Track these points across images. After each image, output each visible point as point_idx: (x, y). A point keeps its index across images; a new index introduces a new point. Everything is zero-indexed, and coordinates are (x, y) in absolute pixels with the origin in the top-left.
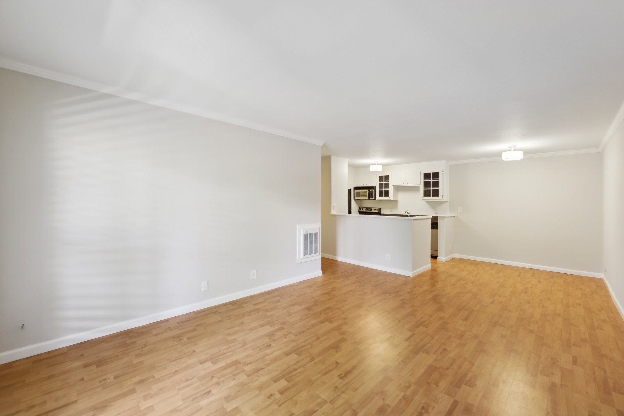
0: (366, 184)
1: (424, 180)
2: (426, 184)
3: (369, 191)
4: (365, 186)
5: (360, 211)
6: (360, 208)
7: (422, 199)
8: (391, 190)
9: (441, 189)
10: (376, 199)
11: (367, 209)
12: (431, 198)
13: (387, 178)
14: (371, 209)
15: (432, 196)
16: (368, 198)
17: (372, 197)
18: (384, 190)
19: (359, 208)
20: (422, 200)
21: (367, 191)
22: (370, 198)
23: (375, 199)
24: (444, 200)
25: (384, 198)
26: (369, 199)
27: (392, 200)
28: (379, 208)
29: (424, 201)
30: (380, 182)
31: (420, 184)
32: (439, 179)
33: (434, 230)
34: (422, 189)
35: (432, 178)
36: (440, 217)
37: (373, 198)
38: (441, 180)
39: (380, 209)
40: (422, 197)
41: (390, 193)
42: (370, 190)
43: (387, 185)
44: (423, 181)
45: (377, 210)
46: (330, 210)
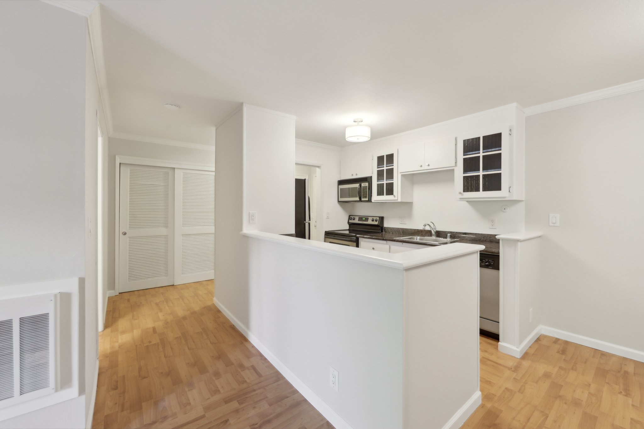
0: (356, 174)
1: (464, 155)
2: (470, 165)
3: (360, 185)
4: (355, 177)
5: (351, 221)
6: (350, 218)
7: (461, 196)
8: (397, 181)
9: (505, 171)
10: (373, 201)
11: (360, 219)
12: (482, 194)
13: (390, 158)
14: (367, 219)
15: (483, 191)
16: (358, 199)
17: (366, 197)
18: (385, 182)
19: (350, 216)
20: (461, 199)
21: (357, 185)
22: (363, 199)
23: (370, 200)
24: (514, 198)
25: (385, 198)
26: (360, 200)
27: (399, 200)
28: (379, 217)
29: (465, 203)
30: (378, 168)
31: (456, 165)
32: (501, 150)
33: (489, 272)
34: (459, 174)
35: (484, 149)
36: (504, 240)
37: (367, 199)
38: (505, 151)
39: (382, 219)
40: (460, 193)
41: (397, 189)
42: (363, 185)
43: (390, 173)
44: (461, 157)
45: (376, 221)
46: (241, 229)
